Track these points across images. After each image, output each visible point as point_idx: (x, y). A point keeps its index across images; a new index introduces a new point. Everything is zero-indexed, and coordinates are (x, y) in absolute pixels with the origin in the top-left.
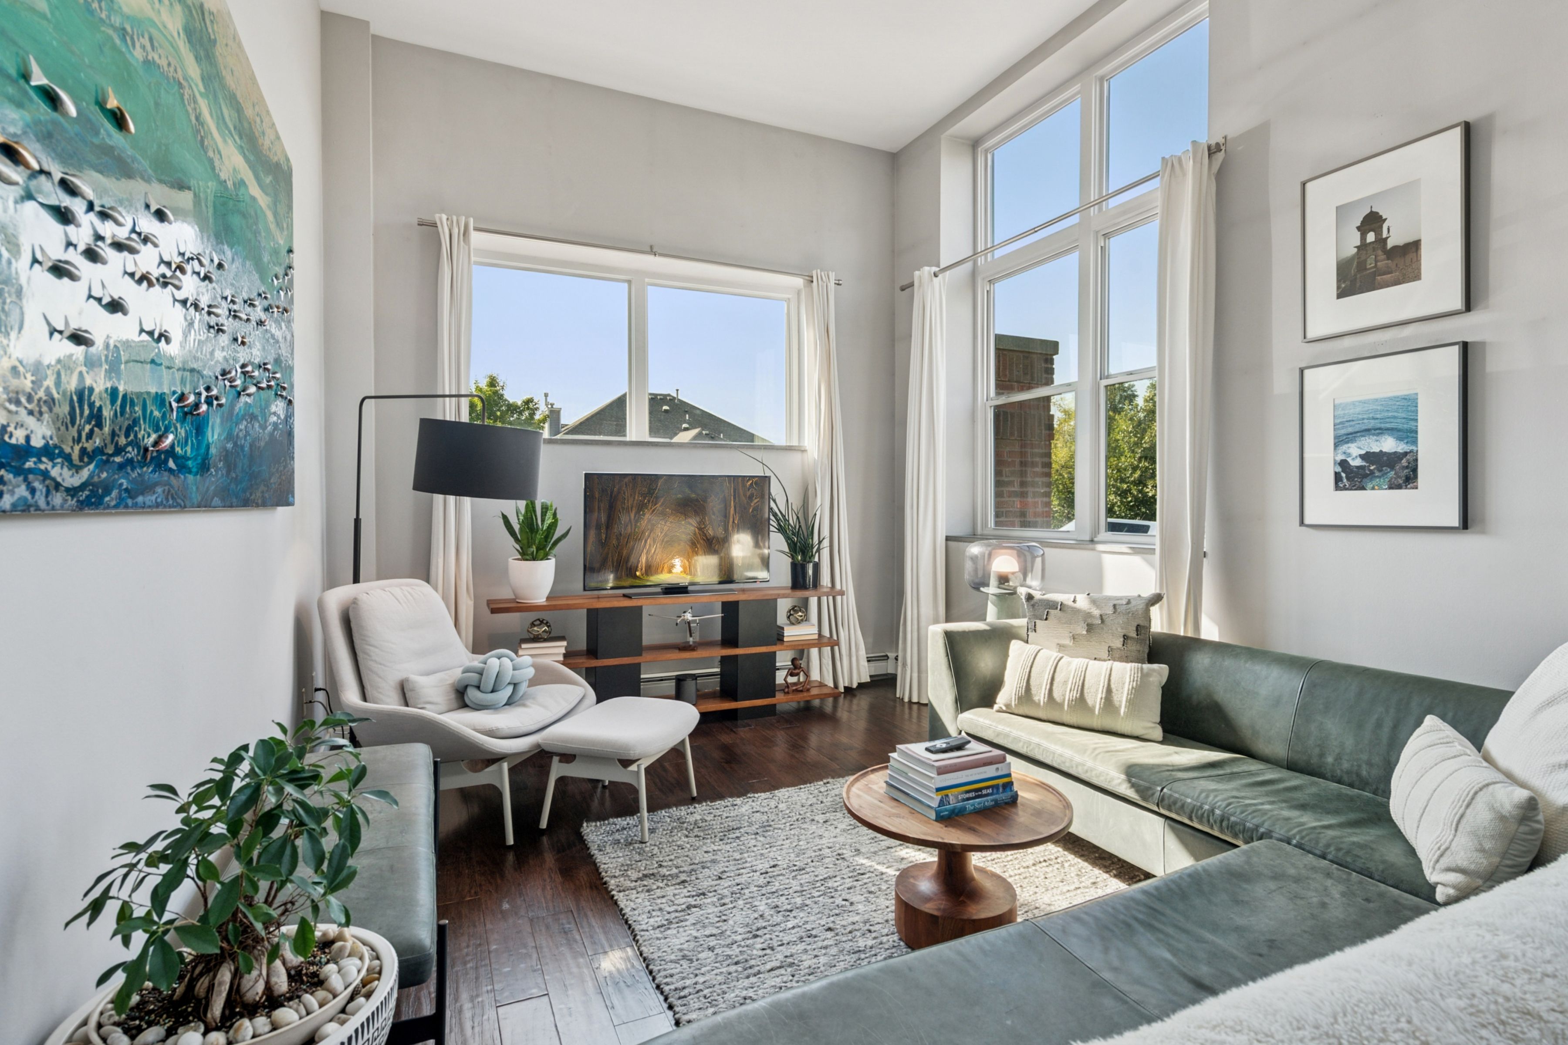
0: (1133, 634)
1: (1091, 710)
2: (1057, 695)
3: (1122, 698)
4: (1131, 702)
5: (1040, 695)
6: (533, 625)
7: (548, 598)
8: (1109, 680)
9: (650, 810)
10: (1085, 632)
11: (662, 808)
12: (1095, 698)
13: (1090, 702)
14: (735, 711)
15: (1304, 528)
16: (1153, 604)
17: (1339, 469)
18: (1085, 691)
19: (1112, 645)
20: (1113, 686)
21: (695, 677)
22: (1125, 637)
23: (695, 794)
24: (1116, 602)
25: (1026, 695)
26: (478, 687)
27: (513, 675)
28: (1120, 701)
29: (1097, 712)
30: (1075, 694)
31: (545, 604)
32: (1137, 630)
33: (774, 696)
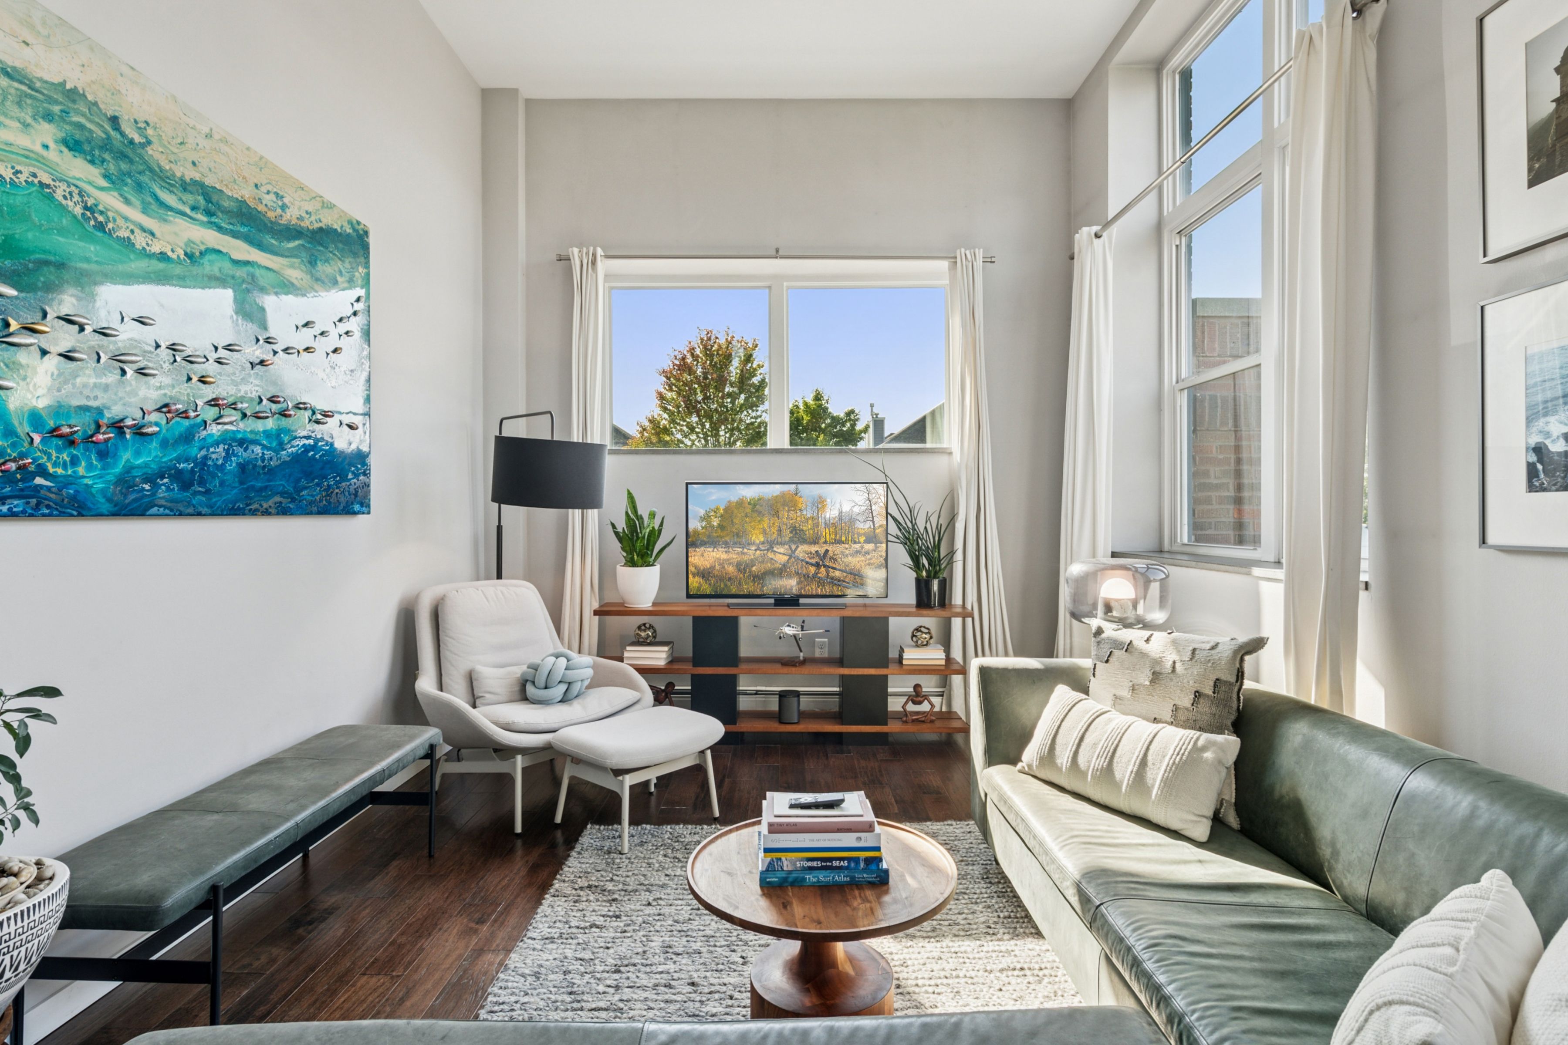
0: (1208, 691)
1: (1117, 785)
2: (1082, 760)
3: (1156, 775)
4: (1167, 783)
5: (1063, 758)
6: (639, 628)
7: (654, 604)
8: (1148, 749)
9: (633, 822)
10: (1148, 683)
11: (668, 823)
12: (1124, 771)
13: (1118, 775)
14: (840, 734)
15: (1484, 551)
16: (1249, 653)
17: (1533, 458)
18: (1116, 760)
19: (1179, 703)
20: (1150, 758)
21: (797, 694)
22: (1198, 695)
23: (717, 813)
24: (1196, 646)
25: (1049, 756)
26: (533, 683)
27: (564, 674)
28: (1154, 780)
29: (1123, 790)
30: (1103, 762)
31: (651, 609)
32: (1215, 686)
33: (886, 724)
